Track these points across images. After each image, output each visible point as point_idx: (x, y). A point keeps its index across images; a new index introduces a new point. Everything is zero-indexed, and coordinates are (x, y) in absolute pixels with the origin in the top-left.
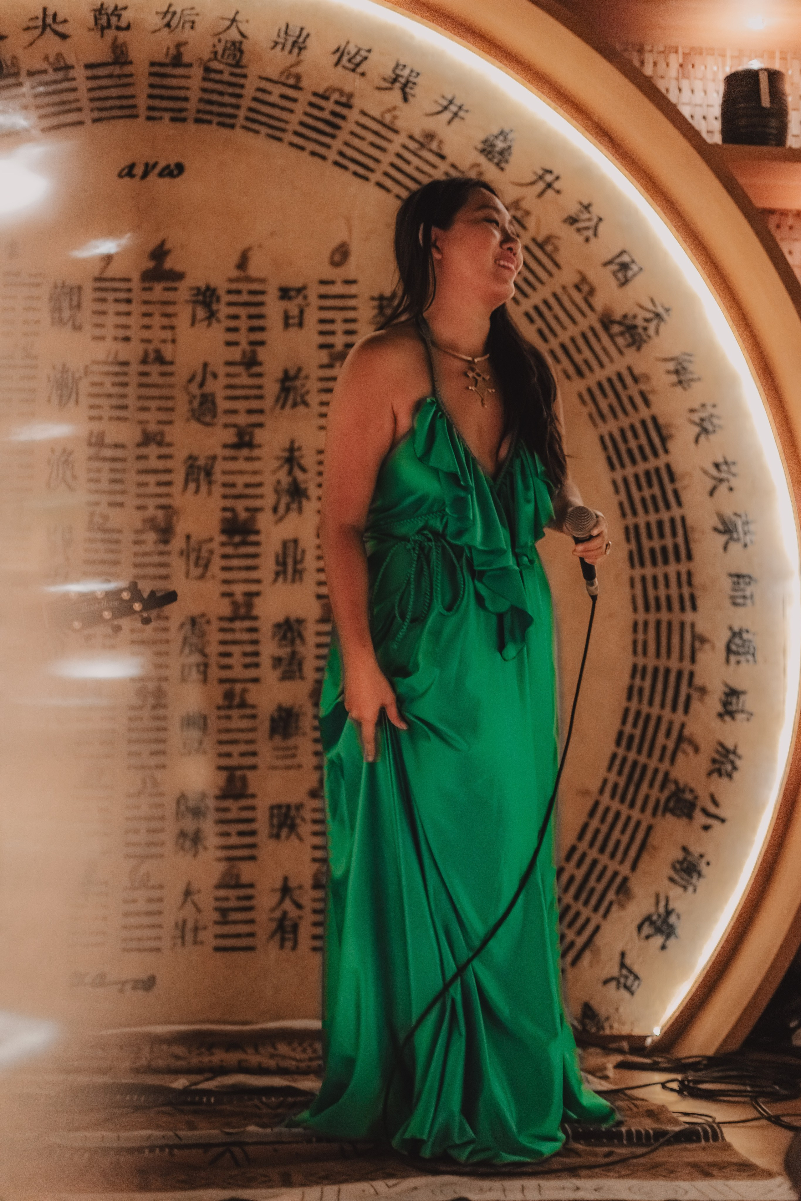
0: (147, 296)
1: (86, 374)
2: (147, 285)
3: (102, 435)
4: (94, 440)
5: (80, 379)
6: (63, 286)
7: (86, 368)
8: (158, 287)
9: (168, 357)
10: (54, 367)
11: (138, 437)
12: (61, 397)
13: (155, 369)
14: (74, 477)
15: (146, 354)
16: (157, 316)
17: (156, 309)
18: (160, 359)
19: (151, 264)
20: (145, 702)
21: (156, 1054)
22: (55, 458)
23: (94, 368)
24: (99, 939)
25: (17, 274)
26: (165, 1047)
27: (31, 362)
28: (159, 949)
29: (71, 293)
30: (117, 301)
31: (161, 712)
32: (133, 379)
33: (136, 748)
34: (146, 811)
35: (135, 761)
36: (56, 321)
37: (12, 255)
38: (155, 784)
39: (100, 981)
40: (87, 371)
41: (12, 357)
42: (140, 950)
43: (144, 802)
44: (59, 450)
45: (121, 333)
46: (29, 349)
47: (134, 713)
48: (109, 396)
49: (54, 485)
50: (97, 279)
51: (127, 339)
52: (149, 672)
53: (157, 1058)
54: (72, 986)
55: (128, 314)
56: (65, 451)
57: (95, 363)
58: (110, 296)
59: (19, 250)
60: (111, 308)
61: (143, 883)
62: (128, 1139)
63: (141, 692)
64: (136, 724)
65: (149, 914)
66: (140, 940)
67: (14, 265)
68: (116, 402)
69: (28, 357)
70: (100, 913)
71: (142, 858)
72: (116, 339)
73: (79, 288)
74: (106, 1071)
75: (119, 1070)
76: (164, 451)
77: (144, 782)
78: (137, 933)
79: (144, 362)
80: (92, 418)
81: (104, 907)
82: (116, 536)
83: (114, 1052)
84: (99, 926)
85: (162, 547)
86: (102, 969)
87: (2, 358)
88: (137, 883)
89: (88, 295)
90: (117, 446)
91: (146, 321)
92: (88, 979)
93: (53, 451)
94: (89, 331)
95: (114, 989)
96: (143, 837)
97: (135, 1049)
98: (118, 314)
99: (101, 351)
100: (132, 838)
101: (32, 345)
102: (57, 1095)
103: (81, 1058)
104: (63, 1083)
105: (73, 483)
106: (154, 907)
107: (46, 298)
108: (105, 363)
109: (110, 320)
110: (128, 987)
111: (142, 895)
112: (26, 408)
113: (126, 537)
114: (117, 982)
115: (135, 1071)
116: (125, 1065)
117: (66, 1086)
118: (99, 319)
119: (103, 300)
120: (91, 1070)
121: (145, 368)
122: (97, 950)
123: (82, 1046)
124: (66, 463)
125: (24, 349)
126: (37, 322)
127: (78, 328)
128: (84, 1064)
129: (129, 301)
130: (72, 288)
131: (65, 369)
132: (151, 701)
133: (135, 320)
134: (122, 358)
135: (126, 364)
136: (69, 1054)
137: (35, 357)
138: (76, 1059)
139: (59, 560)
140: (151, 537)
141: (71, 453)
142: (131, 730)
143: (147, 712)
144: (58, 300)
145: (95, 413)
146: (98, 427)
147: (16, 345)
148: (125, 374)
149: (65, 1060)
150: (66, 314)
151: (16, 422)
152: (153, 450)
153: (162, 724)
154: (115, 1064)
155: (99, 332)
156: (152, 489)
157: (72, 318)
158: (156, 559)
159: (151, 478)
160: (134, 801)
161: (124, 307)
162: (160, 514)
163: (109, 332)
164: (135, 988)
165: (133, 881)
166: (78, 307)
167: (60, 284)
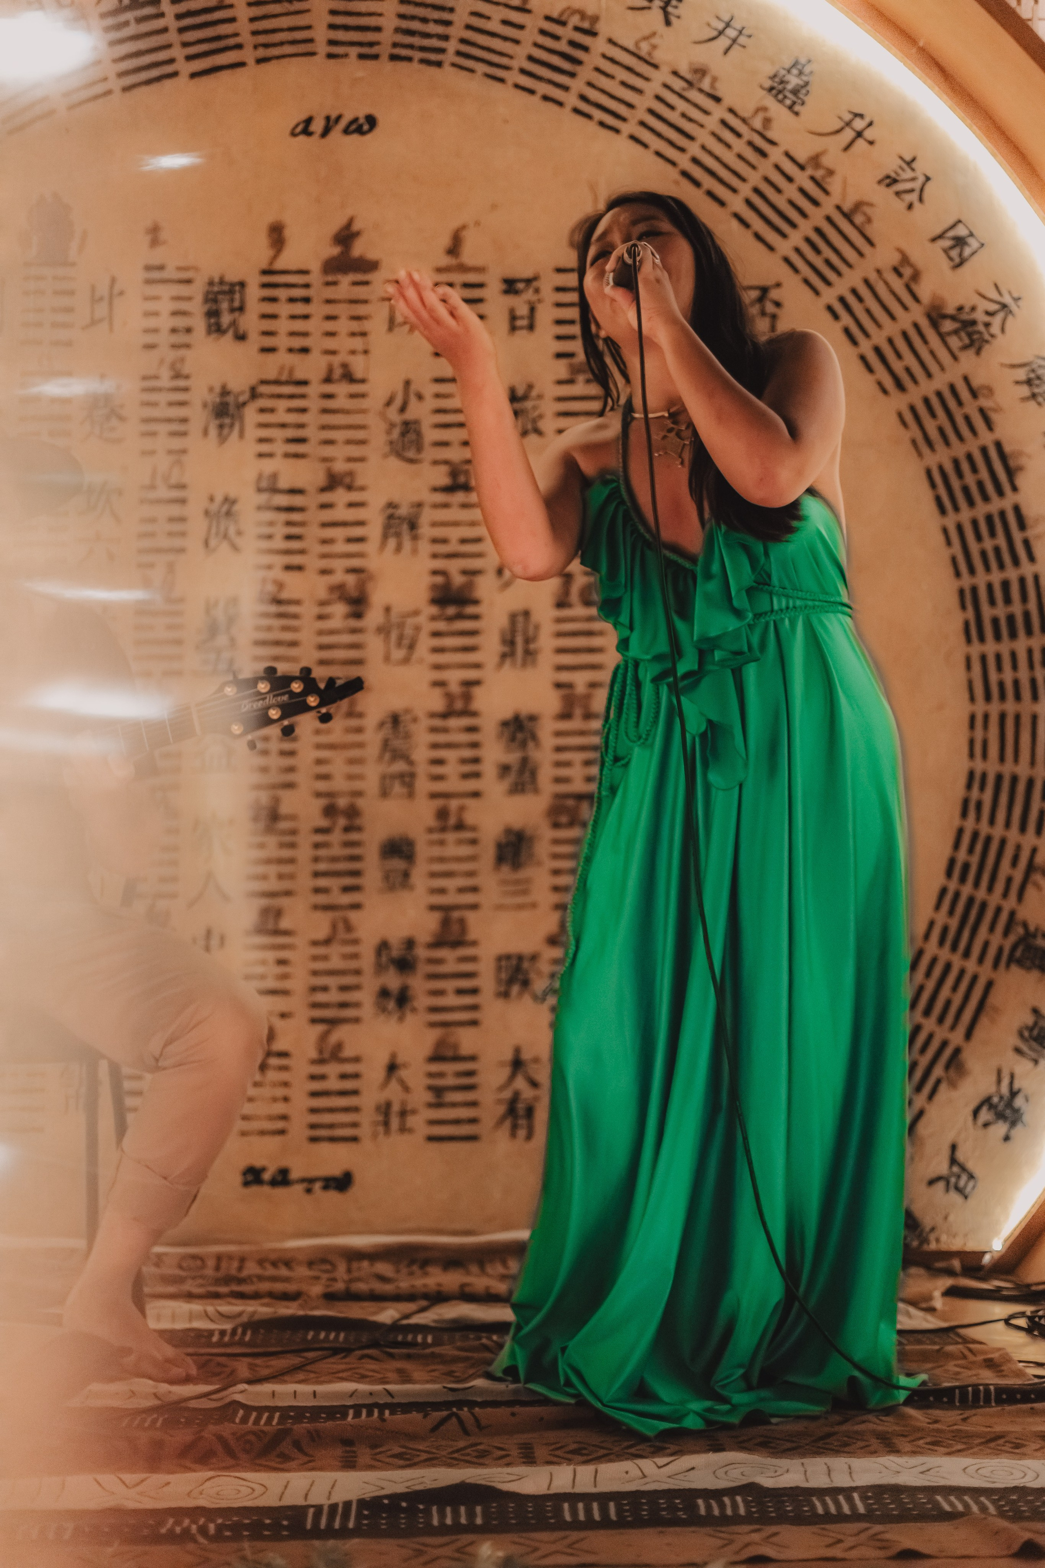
0: (330, 293)
1: (253, 399)
2: (330, 278)
3: (274, 476)
4: (264, 484)
5: (244, 404)
6: (222, 282)
7: (253, 388)
8: (345, 280)
9: (359, 374)
10: (211, 390)
11: (321, 479)
12: (221, 427)
13: (342, 389)
14: (239, 533)
15: (330, 370)
16: (343, 319)
17: (342, 310)
18: (349, 377)
19: (336, 251)
20: (334, 824)
21: (355, 1274)
22: (214, 507)
23: (263, 389)
24: (280, 1125)
25: (161, 268)
26: (365, 1264)
27: (181, 383)
28: (355, 1139)
29: (231, 292)
30: (292, 300)
31: (354, 836)
32: (314, 404)
33: (322, 882)
34: (336, 963)
35: (322, 899)
36: (213, 328)
37: (155, 242)
38: (349, 928)
39: (282, 1179)
40: (254, 394)
41: (156, 377)
42: (332, 1139)
43: (335, 952)
44: (219, 498)
45: (298, 343)
46: (178, 366)
47: (319, 838)
48: (283, 426)
49: (213, 542)
50: (265, 272)
51: (305, 350)
52: (339, 784)
53: (359, 1279)
54: (246, 1184)
55: (306, 317)
56: (226, 499)
57: (264, 382)
58: (282, 294)
59: (164, 235)
60: (284, 309)
61: (335, 1054)
62: (327, 1396)
63: (330, 811)
64: (322, 852)
65: (343, 1093)
66: (331, 1126)
67: (157, 256)
68: (291, 433)
69: (177, 376)
70: (280, 1092)
71: (333, 1022)
72: (291, 350)
73: (242, 284)
74: (294, 1297)
75: (309, 1296)
76: (355, 496)
77: (334, 927)
78: (327, 1118)
79: (328, 380)
80: (261, 455)
81: (286, 1084)
82: (292, 609)
83: (302, 1271)
84: (280, 1108)
85: (354, 623)
86: (284, 1163)
87: (145, 378)
88: (326, 1055)
89: (254, 293)
90: (293, 491)
91: (330, 326)
92: (267, 1176)
93: (212, 499)
94: (255, 341)
95: (299, 1188)
96: (334, 996)
97: (328, 1267)
98: (293, 317)
99: (271, 366)
100: (321, 997)
101: (182, 360)
102: (234, 1332)
103: (261, 1278)
104: (240, 1314)
105: (238, 541)
106: (349, 1085)
107: (199, 298)
108: (277, 382)
109: (283, 326)
110: (318, 1186)
111: (332, 1069)
112: (177, 443)
113: (308, 610)
114: (303, 1180)
115: (330, 1297)
116: (317, 1290)
117: (244, 1319)
118: (268, 325)
119: (273, 300)
120: (274, 1296)
121: (329, 388)
122: (278, 1139)
123: (261, 1262)
124: (228, 514)
125: (173, 366)
126: (189, 330)
127: (241, 337)
128: (265, 1286)
129: (307, 300)
130: (232, 285)
131: (225, 392)
132: (342, 822)
133: (316, 326)
134: (299, 375)
135: (304, 383)
136: (245, 1273)
137: (187, 377)
138: (255, 1279)
139: (222, 640)
140: (339, 609)
141: (234, 502)
142: (316, 860)
143: (336, 837)
144: (215, 301)
145: (265, 448)
146: (268, 466)
147: (162, 361)
148: (303, 396)
149: (241, 1281)
150: (226, 319)
151: (163, 462)
152: (340, 496)
153: (356, 851)
154: (304, 1287)
155: (268, 342)
156: (341, 547)
157: (234, 323)
158: (346, 638)
159: (339, 533)
160: (321, 951)
161: (300, 309)
162: (351, 580)
163: (282, 341)
164: (326, 1188)
165: (321, 1052)
166: (241, 309)
167: (217, 280)
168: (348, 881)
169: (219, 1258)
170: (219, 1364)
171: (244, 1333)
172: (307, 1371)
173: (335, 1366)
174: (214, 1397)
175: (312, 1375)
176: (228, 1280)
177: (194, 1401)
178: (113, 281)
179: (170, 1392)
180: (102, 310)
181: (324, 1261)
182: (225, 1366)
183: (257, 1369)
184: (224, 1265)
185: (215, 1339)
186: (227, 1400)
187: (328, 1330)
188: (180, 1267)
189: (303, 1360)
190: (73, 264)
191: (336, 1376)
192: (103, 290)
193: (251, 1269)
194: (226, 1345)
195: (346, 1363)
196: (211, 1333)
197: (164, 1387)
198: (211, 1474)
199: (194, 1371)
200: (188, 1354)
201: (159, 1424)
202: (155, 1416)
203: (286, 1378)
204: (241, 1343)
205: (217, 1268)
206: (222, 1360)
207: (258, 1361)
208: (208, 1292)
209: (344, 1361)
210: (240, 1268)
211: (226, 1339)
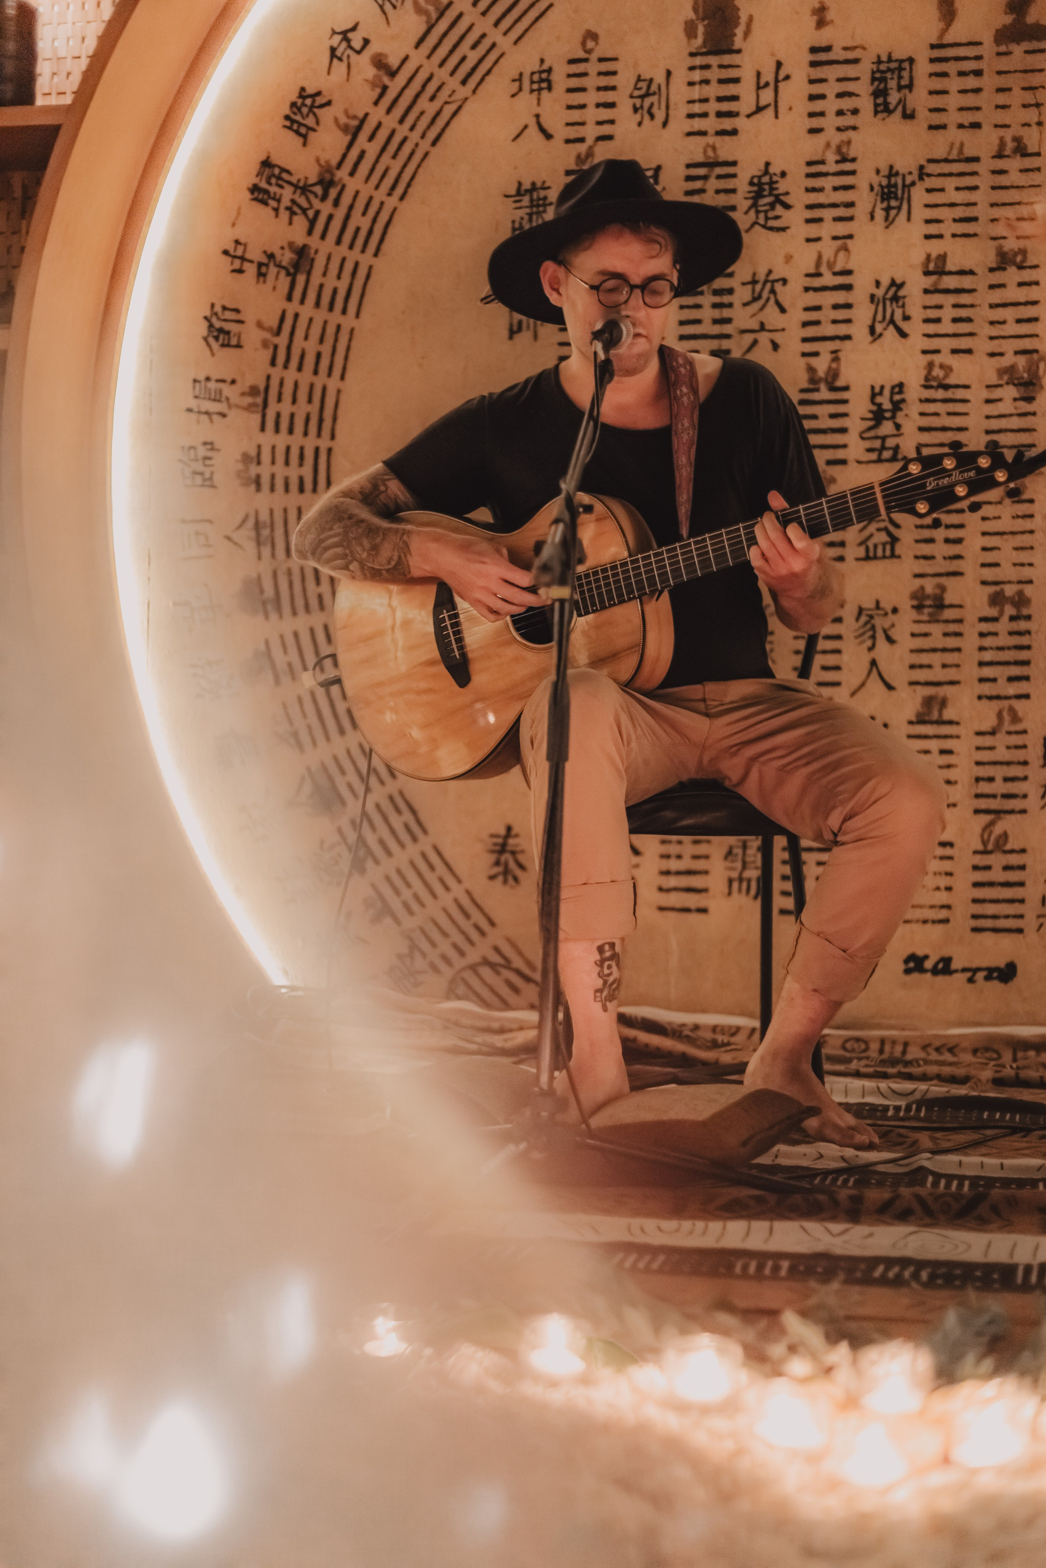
0: (1004, 64)
1: (921, 178)
2: (1003, 48)
3: (943, 258)
4: (931, 267)
5: (913, 184)
6: (890, 60)
7: (921, 167)
8: (1018, 50)
9: (1032, 148)
10: (878, 172)
11: (992, 260)
12: (888, 209)
13: (1014, 164)
14: (906, 318)
15: (1002, 143)
16: (1016, 91)
17: (1015, 82)
18: (1021, 150)
19: (1008, 19)
20: (1001, 612)
21: (1021, 1063)
22: (880, 293)
23: (931, 168)
24: (943, 914)
25: (828, 49)
26: (1032, 1053)
27: (847, 166)
28: (1020, 931)
29: (900, 69)
30: (961, 74)
31: (1022, 625)
32: (984, 181)
33: (987, 672)
34: (1002, 754)
35: (987, 689)
36: (881, 108)
37: (821, 23)
38: (1015, 718)
39: (944, 967)
40: (922, 174)
41: (822, 162)
42: (995, 930)
43: (1001, 741)
44: (885, 282)
45: (968, 118)
46: (844, 150)
47: (985, 627)
48: (952, 205)
49: (879, 328)
50: (933, 47)
51: (976, 126)
52: (1007, 572)
53: (1025, 1067)
54: (908, 971)
55: (977, 91)
56: (893, 283)
57: (931, 161)
58: (951, 68)
59: (830, 15)
60: (954, 84)
61: (1001, 845)
62: (1013, 1168)
63: (996, 600)
64: (988, 642)
65: (1007, 884)
66: (995, 917)
67: (824, 37)
68: (959, 212)
69: (844, 160)
70: (943, 882)
71: (999, 813)
72: (961, 126)
73: (911, 60)
74: (963, 1080)
75: (980, 1081)
76: (1027, 275)
77: (1000, 715)
78: (991, 909)
79: (999, 156)
80: (928, 237)
81: (949, 874)
82: (960, 394)
83: (967, 1058)
84: (943, 897)
85: (1024, 407)
86: (946, 953)
87: (809, 164)
88: (990, 847)
89: (923, 68)
90: (962, 273)
91: (1002, 99)
92: (928, 964)
93: (878, 284)
94: (924, 117)
95: (961, 978)
96: (999, 787)
97: (995, 1056)
98: (963, 92)
99: (940, 145)
100: (985, 788)
101: (849, 142)
102: (908, 1108)
103: (926, 1062)
104: (913, 1092)
105: (905, 326)
106: (1013, 876)
107: (866, 77)
108: (946, 161)
109: (953, 101)
110: (980, 975)
111: (997, 860)
112: (842, 229)
113: (977, 394)
114: (964, 970)
115: (998, 1082)
116: (987, 1074)
117: (917, 1096)
118: (937, 101)
119: (944, 75)
120: (940, 1078)
121: (1000, 164)
122: (940, 927)
123: (924, 1048)
124: (895, 298)
125: (839, 150)
126: (855, 112)
127: (909, 116)
128: (933, 1069)
129: (978, 73)
130: (901, 61)
131: (892, 173)
132: (1009, 610)
133: (987, 100)
134: (969, 152)
135: (976, 159)
136: (909, 1057)
137: (853, 160)
138: (921, 1063)
139: (887, 428)
140: (1010, 392)
141: (901, 286)
142: (982, 649)
143: (1004, 625)
144: (883, 80)
145: (933, 229)
146: (935, 248)
147: (828, 145)
148: (974, 174)
149: (908, 1063)
150: (893, 98)
151: (828, 248)
152: (1012, 275)
153: (1024, 640)
154: (973, 1072)
155: (937, 119)
156: (1012, 328)
157: (902, 102)
158: (1015, 423)
159: (1009, 314)
160: (988, 741)
161: (971, 82)
162: (1021, 362)
163: (953, 118)
164: (988, 978)
165: (985, 843)
166: (910, 87)
167: (884, 58)
168: (1015, 671)
169: (883, 1042)
170: (900, 1135)
171: (918, 1110)
172: (989, 1146)
173: (1016, 1144)
174: (901, 1162)
175: (994, 1151)
176: (893, 1062)
177: (883, 1165)
178: (779, 64)
179: (857, 1156)
180: (767, 96)
181: (987, 1049)
182: (907, 1137)
183: (938, 1141)
184: (887, 1048)
185: (891, 1113)
186: (915, 1166)
187: (1003, 1112)
188: (844, 1048)
189: (982, 1136)
190: (739, 51)
191: (1017, 1152)
192: (768, 76)
193: (914, 1053)
194: (902, 1119)
195: (1027, 1142)
196: (886, 1108)
197: (850, 1152)
198: (912, 1229)
199: (876, 1140)
200: (869, 1125)
201: (851, 1184)
202: (845, 1176)
203: (969, 1151)
204: (917, 1118)
205: (881, 1051)
206: (902, 1131)
207: (939, 1135)
208: (876, 1072)
209: (1025, 1139)
210: (904, 1052)
211: (902, 1114)
